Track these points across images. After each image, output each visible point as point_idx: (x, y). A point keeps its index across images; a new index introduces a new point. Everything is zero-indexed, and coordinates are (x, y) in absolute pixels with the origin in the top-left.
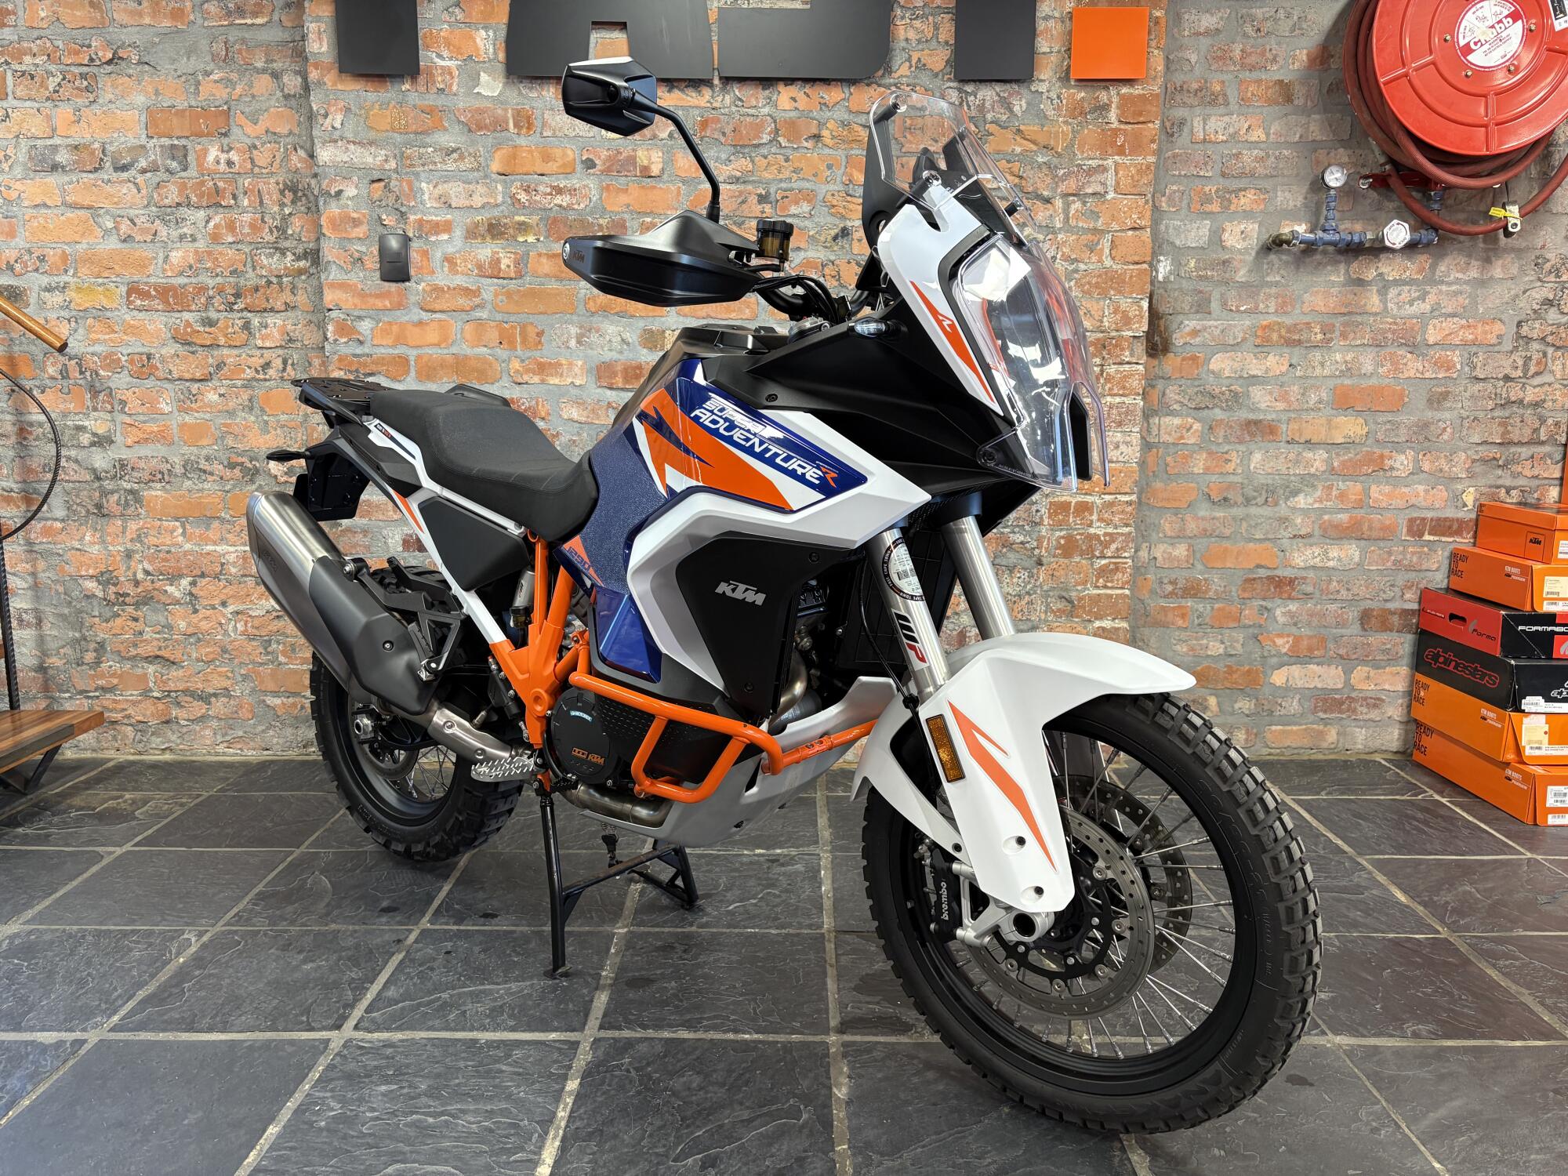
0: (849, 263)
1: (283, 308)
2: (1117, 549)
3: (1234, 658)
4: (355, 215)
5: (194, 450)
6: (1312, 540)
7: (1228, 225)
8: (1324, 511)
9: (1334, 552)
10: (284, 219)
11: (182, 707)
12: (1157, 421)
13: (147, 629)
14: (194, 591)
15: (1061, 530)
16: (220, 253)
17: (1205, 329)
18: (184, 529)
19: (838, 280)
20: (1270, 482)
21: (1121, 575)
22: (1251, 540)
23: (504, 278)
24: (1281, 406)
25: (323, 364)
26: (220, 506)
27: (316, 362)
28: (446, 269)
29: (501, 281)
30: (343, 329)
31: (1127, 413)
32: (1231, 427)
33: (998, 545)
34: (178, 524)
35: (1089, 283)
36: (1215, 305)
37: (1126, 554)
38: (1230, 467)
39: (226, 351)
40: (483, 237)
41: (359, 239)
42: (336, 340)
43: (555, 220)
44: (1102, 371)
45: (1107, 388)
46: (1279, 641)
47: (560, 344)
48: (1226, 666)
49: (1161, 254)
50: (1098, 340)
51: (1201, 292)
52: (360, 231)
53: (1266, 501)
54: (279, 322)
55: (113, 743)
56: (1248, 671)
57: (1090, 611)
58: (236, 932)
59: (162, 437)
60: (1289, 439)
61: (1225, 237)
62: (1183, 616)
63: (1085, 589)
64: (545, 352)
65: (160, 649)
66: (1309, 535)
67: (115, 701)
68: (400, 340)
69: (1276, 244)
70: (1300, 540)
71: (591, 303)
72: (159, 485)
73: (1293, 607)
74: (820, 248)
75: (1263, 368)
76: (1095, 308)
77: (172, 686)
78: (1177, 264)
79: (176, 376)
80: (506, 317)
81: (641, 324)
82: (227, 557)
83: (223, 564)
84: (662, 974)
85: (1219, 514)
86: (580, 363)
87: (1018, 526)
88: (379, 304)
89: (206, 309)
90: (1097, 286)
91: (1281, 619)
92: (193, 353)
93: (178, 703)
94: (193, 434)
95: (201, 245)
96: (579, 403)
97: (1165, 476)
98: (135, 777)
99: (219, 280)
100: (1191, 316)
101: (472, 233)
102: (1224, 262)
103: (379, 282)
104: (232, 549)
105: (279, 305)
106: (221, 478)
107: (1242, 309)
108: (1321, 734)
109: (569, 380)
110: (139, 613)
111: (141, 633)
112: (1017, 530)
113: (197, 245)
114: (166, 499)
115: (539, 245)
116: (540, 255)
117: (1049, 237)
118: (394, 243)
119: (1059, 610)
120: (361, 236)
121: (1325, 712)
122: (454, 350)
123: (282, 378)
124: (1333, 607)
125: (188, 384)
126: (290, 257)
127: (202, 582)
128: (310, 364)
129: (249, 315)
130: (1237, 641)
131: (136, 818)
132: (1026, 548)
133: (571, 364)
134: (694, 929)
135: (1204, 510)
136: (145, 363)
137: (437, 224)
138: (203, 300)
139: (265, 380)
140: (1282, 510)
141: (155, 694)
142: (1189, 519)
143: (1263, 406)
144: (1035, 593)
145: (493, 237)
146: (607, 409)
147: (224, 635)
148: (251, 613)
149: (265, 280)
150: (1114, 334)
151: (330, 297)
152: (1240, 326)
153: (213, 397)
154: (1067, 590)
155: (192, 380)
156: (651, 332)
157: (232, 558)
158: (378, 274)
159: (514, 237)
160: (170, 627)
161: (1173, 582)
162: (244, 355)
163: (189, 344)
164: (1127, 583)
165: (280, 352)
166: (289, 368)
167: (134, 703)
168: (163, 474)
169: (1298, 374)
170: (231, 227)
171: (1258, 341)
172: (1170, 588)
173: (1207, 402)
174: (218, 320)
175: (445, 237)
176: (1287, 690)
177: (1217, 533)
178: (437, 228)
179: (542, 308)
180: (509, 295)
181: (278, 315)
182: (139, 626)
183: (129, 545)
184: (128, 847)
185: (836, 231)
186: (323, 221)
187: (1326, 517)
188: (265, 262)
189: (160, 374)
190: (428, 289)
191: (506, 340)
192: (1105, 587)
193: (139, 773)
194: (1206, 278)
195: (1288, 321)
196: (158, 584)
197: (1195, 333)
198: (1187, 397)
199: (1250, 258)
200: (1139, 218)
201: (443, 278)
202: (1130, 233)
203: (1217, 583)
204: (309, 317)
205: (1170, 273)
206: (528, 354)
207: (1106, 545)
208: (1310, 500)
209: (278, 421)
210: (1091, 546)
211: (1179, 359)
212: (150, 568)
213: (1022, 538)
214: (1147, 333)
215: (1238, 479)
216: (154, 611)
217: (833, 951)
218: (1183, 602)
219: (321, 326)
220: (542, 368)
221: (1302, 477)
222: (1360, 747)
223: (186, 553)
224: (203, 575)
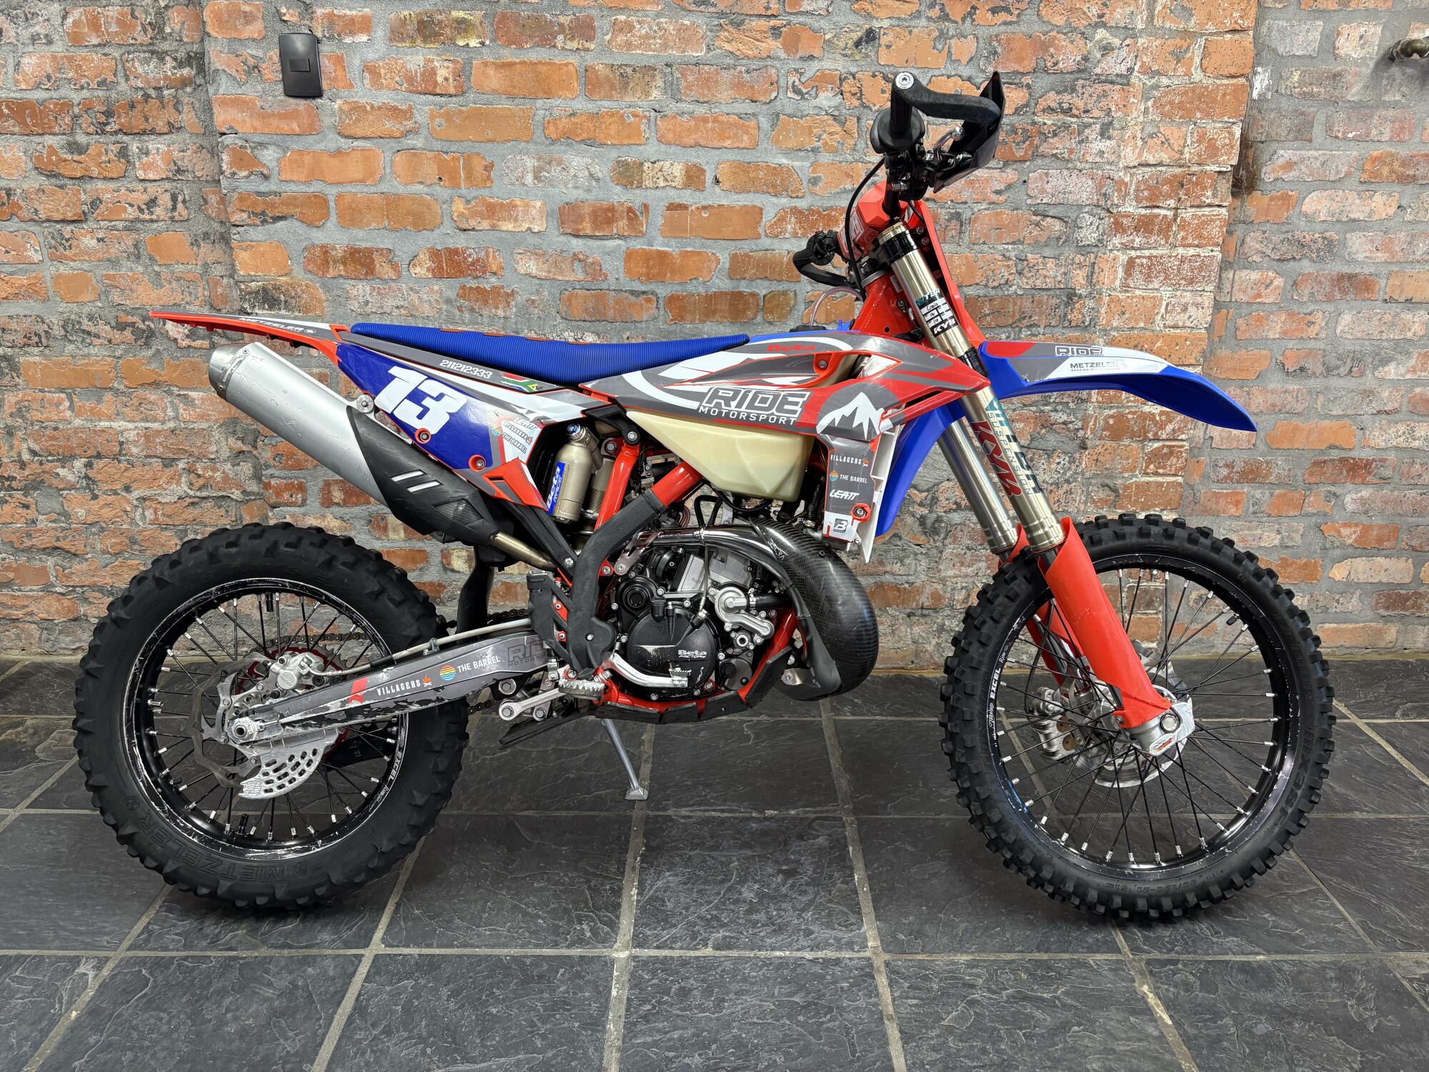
0: (874, 76)
1: (166, 130)
2: (1174, 430)
3: (1289, 551)
4: (247, 8)
5: (74, 307)
6: (1397, 417)
7: (1344, 28)
8: (1417, 383)
9: (1422, 430)
10: (159, 13)
11: (91, 603)
12: (1231, 275)
13: (40, 517)
14: (90, 475)
15: (1111, 408)
16: (84, 59)
17: (1302, 160)
18: (72, 402)
19: (860, 99)
20: (1358, 348)
21: (1175, 460)
22: (1327, 416)
23: (441, 95)
24: (1381, 256)
25: (223, 200)
26: (111, 375)
27: (213, 199)
28: (366, 82)
29: (438, 98)
30: (244, 159)
31: (1201, 268)
32: (1320, 282)
33: (1036, 424)
34: (63, 396)
35: (1171, 103)
36: (1318, 131)
37: (1183, 437)
38: (1312, 331)
39: (100, 185)
40: (413, 40)
41: (254, 40)
42: (234, 174)
43: (504, 17)
44: (1176, 216)
45: (1179, 237)
46: (1345, 531)
47: (514, 180)
48: (1281, 559)
49: (1259, 64)
50: (1175, 176)
51: (1303, 114)
52: (254, 30)
53: (1350, 371)
54: (163, 148)
55: (17, 642)
56: (1305, 564)
57: (1136, 501)
58: (143, 962)
59: (33, 291)
60: (1387, 297)
61: (1341, 42)
62: (1237, 503)
63: (1132, 476)
64: (495, 190)
65: (58, 539)
66: (1396, 411)
67: (13, 597)
68: (315, 174)
69: (1402, 54)
70: (1383, 416)
71: (551, 128)
72: (36, 350)
73: (1366, 493)
74: (838, 57)
75: (1367, 210)
76: (1176, 135)
77: (75, 580)
78: (1277, 77)
79: (43, 216)
80: (446, 146)
81: (614, 154)
82: (125, 434)
83: (121, 444)
84: (681, 1039)
85: (1291, 386)
86: (538, 204)
87: (1061, 403)
88: (285, 126)
89: (72, 133)
90: (1181, 106)
91: (1350, 507)
92: (61, 187)
93: (86, 599)
94: (71, 287)
95: (59, 47)
96: (539, 254)
97: (1233, 342)
98: (41, 691)
99: (85, 93)
100: (1287, 144)
101: (397, 34)
102: (1335, 76)
103: (283, 98)
104: (131, 425)
105: (161, 125)
106: (110, 341)
107: (1350, 135)
108: (1380, 632)
109: (526, 226)
110: (29, 499)
111: (34, 522)
112: (1059, 407)
113: (54, 48)
114: (46, 366)
115: (484, 50)
116: (486, 64)
117: (1127, 42)
118: (300, 44)
119: (1101, 500)
120: (256, 35)
121: (1387, 608)
122: (384, 187)
123: (172, 218)
124: (1412, 494)
125: (58, 226)
126: (169, 63)
127: (98, 464)
128: (206, 201)
129: (125, 138)
130: (1297, 531)
131: (37, 758)
132: (1068, 429)
133: (527, 205)
134: (709, 951)
135: (1275, 382)
136: (5, 200)
137: (352, 21)
138: (67, 120)
139: (152, 221)
140: (1369, 381)
141: (58, 589)
142: (1256, 393)
143: (1361, 257)
144: (1075, 480)
145: (426, 39)
146: (572, 262)
147: (131, 524)
148: (160, 499)
149: (140, 93)
150: (1195, 168)
151: (221, 117)
152: (1345, 158)
153: (89, 242)
154: (1111, 477)
155: (63, 221)
156: (626, 164)
157: (132, 436)
158: (280, 87)
159: (452, 41)
160: (66, 515)
161: (1229, 466)
162: (123, 190)
163: (56, 176)
164: (1182, 469)
165: (167, 185)
166: (180, 206)
167: (35, 599)
168: (40, 337)
169: (1408, 217)
170: (95, 25)
171: (1365, 177)
172: (1225, 472)
173: (1294, 251)
174: (88, 145)
175: (363, 38)
176: (1349, 587)
177: (1288, 407)
178: (353, 26)
179: (490, 135)
180: (448, 116)
181: (161, 139)
182: (31, 514)
183: (9, 421)
184: (22, 809)
185: (860, 34)
186: (207, 15)
187: (1418, 390)
188: (140, 70)
189: (25, 214)
190: (346, 107)
191: (446, 175)
192: (1156, 474)
193: (45, 684)
194: (1313, 96)
195: (1403, 152)
196: (47, 466)
197: (1289, 165)
198: (1271, 246)
199: (1367, 71)
200: (1241, 17)
201: (364, 94)
202: (1228, 36)
203: (1280, 465)
204: (199, 141)
205: (1268, 89)
206: (474, 192)
207: (1162, 426)
208: (1402, 370)
209: (173, 273)
210: (1144, 427)
211: (1266, 199)
212: (37, 448)
213: (1065, 418)
214: (1236, 168)
215: (1320, 345)
216: (46, 496)
217: (887, 990)
218: (1239, 488)
219: (214, 153)
220: (492, 210)
221: (1397, 342)
222: (1420, 645)
223: (76, 430)
224: (99, 456)
